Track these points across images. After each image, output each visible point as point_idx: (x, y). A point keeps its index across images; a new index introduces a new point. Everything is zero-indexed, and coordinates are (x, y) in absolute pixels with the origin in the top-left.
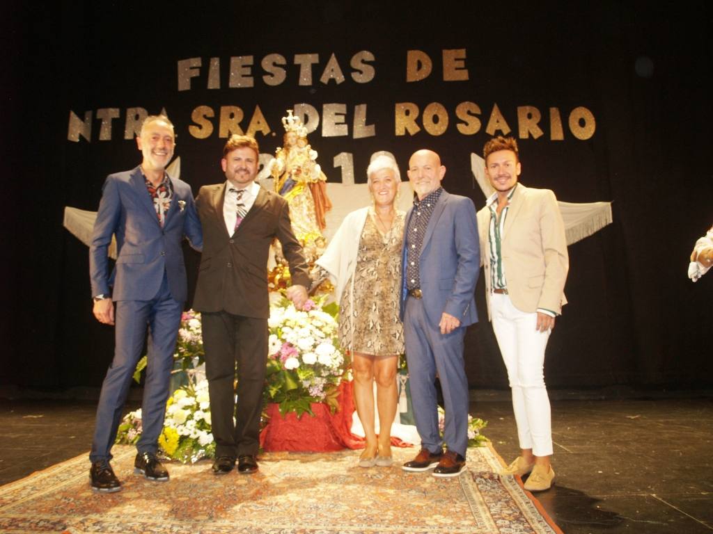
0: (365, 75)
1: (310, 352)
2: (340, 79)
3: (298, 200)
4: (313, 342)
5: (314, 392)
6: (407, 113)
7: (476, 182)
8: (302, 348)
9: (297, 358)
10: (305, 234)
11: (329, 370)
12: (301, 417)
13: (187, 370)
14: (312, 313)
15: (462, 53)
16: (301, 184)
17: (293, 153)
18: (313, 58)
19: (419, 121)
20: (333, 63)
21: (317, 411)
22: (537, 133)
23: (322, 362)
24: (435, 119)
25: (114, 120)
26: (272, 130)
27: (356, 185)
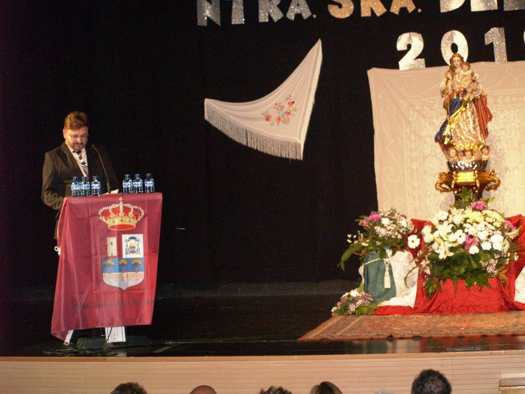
1: (486, 241)
4: (488, 234)
5: (490, 270)
8: (481, 239)
9: (477, 246)
10: (472, 144)
11: (500, 254)
12: (481, 288)
13: (384, 259)
14: (485, 212)
16: (467, 102)
17: (460, 76)
21: (492, 283)
23: (495, 248)
25: (246, 2)
26: (417, 6)
27: (509, 63)
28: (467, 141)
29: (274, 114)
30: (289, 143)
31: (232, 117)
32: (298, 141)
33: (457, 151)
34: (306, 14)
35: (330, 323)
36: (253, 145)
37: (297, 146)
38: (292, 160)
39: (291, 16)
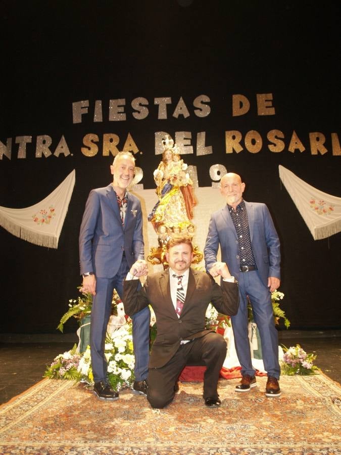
0: (204, 112)
2: (186, 114)
3: (174, 199)
6: (234, 138)
7: (283, 185)
10: (180, 223)
15: (270, 96)
16: (176, 188)
17: (171, 165)
18: (167, 100)
19: (242, 143)
20: (181, 102)
22: (324, 151)
24: (253, 142)
25: (28, 144)
26: (140, 150)
27: (200, 188)
28: (176, 219)
29: (40, 217)
30: (49, 237)
31: (12, 219)
32: (55, 236)
33: (167, 228)
34: (67, 153)
35: (43, 385)
36: (24, 237)
37: (54, 239)
38: (50, 249)
39: (57, 154)
